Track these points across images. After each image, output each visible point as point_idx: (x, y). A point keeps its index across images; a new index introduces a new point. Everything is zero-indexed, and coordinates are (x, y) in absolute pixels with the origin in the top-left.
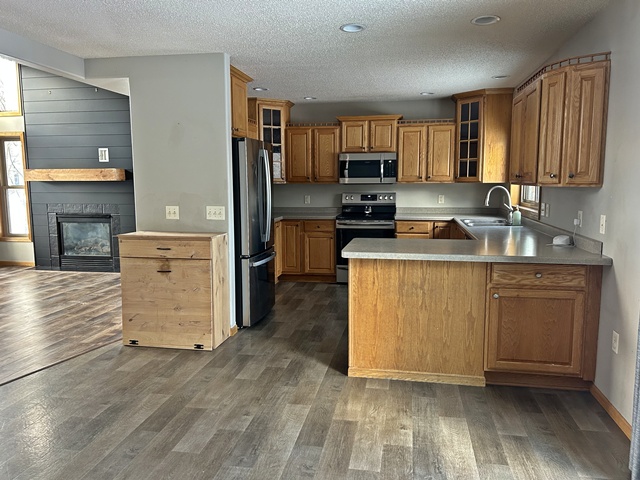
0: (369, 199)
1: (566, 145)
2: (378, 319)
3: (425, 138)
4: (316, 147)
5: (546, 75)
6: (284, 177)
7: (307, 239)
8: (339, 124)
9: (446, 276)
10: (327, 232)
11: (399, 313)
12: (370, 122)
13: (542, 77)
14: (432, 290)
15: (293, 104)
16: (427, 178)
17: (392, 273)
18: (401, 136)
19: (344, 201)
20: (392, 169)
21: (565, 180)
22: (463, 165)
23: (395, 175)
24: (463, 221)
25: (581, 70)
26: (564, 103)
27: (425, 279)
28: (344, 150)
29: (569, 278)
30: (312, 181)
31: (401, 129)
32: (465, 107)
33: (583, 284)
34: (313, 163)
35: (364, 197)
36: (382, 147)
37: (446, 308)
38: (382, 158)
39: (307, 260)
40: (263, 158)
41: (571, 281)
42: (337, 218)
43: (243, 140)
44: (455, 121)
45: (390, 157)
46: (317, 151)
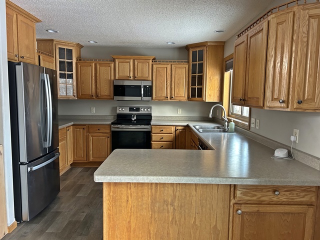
0: (134, 111)
1: (295, 75)
2: (132, 235)
3: (169, 72)
4: (98, 75)
5: (273, 16)
6: (75, 95)
7: (91, 138)
8: (114, 60)
9: (194, 193)
10: (105, 133)
11: (152, 229)
12: (134, 60)
13: (269, 18)
14: (181, 207)
15: (82, 46)
16: (171, 98)
17: (145, 191)
18: (155, 70)
19: (118, 112)
20: (149, 91)
21: (293, 105)
22: (194, 90)
23: (151, 95)
24: (194, 127)
25: (309, 9)
26: (292, 38)
27: (175, 196)
28: (117, 78)
29: (302, 194)
30: (96, 97)
31: (154, 65)
32: (194, 54)
33: (314, 199)
34: (96, 85)
35: (131, 109)
36: (142, 77)
37: (195, 222)
38: (143, 84)
39: (91, 153)
40: (44, 80)
41: (303, 197)
42: (112, 123)
43: (19, 64)
44: (188, 62)
45: (148, 84)
46: (98, 78)
